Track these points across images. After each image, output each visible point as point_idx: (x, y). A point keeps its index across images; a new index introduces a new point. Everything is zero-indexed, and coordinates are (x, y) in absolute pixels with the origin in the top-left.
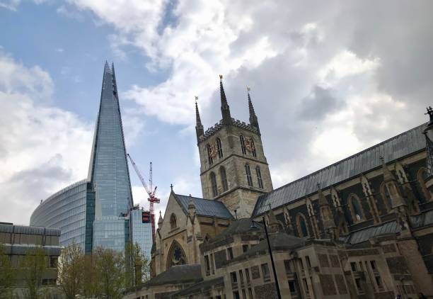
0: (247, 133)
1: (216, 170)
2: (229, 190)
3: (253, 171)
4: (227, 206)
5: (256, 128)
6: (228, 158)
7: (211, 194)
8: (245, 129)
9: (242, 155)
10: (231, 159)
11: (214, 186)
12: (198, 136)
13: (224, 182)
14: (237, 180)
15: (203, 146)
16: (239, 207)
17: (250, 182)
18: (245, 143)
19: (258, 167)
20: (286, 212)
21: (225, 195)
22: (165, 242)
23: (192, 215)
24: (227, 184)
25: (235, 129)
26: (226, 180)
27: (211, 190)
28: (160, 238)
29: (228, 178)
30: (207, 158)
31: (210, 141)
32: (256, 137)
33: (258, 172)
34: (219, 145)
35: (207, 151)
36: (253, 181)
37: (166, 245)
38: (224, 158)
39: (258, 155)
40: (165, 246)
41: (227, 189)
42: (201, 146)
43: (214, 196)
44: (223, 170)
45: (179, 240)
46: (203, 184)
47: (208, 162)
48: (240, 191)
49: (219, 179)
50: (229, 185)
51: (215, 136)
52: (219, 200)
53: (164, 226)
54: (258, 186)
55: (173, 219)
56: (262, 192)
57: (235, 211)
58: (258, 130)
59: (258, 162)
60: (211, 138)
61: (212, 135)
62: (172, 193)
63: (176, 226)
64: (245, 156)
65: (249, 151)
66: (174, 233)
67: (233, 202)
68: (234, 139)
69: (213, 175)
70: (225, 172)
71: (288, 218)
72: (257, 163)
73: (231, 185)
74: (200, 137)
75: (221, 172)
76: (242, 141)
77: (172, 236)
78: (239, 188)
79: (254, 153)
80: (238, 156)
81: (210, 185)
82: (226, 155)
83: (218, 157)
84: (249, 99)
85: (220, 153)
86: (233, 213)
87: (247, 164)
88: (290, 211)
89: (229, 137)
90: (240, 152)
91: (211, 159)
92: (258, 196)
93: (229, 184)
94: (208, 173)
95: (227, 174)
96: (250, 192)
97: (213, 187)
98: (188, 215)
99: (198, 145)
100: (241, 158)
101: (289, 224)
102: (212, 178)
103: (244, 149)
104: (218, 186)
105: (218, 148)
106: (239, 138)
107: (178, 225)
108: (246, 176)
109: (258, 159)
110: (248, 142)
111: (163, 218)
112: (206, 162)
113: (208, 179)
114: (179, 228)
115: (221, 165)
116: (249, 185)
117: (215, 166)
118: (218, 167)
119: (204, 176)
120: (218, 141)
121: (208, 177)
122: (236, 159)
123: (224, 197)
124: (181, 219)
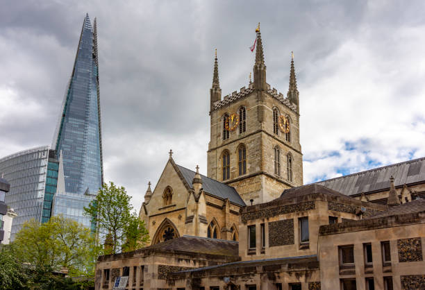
0: (283, 108)
1: (233, 148)
2: (247, 174)
3: (283, 158)
4: (240, 193)
5: (295, 106)
6: (254, 133)
7: (220, 175)
8: (282, 103)
9: (272, 134)
10: (258, 135)
11: (226, 168)
12: (212, 102)
13: (242, 164)
14: (261, 164)
15: (218, 115)
17: (277, 170)
18: (280, 121)
19: (290, 154)
22: (153, 219)
23: (197, 191)
24: (245, 167)
25: (268, 98)
26: (245, 162)
27: (220, 171)
28: (146, 213)
29: (248, 160)
30: (221, 131)
31: (229, 110)
32: (293, 116)
33: (290, 160)
34: (242, 116)
35: (223, 121)
36: (282, 170)
37: (154, 223)
38: (247, 133)
39: (292, 140)
40: (151, 224)
41: (245, 173)
42: (215, 114)
43: (224, 179)
44: (242, 149)
45: (174, 219)
46: (209, 162)
47: (222, 136)
49: (234, 160)
51: (238, 103)
52: (231, 185)
53: (153, 200)
54: (286, 177)
55: (168, 194)
56: (289, 185)
57: (252, 201)
58: (298, 108)
59: (291, 147)
60: (232, 106)
61: (234, 102)
62: (171, 160)
63: (170, 203)
64: (276, 137)
65: (283, 132)
66: (167, 210)
67: (250, 190)
69: (226, 154)
70: (245, 151)
72: (290, 150)
73: (251, 168)
74: (216, 104)
75: (240, 151)
76: (275, 117)
77: (164, 213)
78: (262, 173)
79: (288, 135)
80: (267, 133)
81: (220, 165)
82: (250, 130)
83: (237, 131)
84: (293, 67)
85: (242, 127)
87: (277, 147)
89: (258, 107)
90: (271, 130)
91: (226, 133)
92: (284, 189)
93: (248, 166)
94: (220, 150)
95: (247, 154)
96: (275, 182)
97: (224, 169)
98: (191, 191)
99: (211, 113)
100: (270, 138)
102: (224, 157)
103: (276, 128)
104: (231, 168)
105: (241, 120)
106: (272, 111)
107: (174, 201)
108: (273, 161)
109: (291, 145)
110: (283, 120)
111: (152, 191)
112: (219, 136)
113: (218, 158)
114: (175, 205)
115: (241, 141)
116: (276, 173)
117: (231, 143)
118: (237, 144)
119: (214, 153)
120: (242, 111)
121: (219, 155)
122: (264, 137)
123: (239, 182)
124: (179, 195)
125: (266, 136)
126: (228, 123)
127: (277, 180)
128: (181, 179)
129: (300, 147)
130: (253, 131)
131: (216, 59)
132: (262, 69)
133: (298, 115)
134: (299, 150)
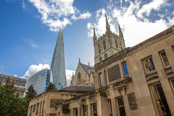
0: (118, 39)
1: (103, 56)
6: (109, 49)
8: (117, 37)
9: (116, 48)
10: (111, 49)
23: (89, 73)
25: (112, 36)
30: (98, 50)
31: (99, 43)
35: (98, 47)
38: (107, 50)
44: (106, 55)
51: (103, 40)
53: (74, 79)
55: (79, 75)
58: (123, 39)
60: (101, 41)
61: (101, 39)
62: (80, 62)
65: (119, 47)
66: (79, 82)
69: (101, 59)
74: (95, 41)
76: (116, 42)
77: (78, 84)
80: (114, 48)
83: (103, 49)
84: (119, 26)
85: (105, 48)
90: (115, 47)
91: (100, 51)
94: (98, 57)
98: (87, 72)
99: (94, 45)
103: (117, 46)
105: (104, 45)
106: (114, 40)
107: (81, 78)
110: (119, 43)
111: (74, 75)
112: (98, 52)
114: (82, 80)
115: (105, 53)
117: (101, 54)
118: (104, 54)
119: (96, 59)
121: (98, 59)
122: (113, 50)
124: (83, 75)
125: (114, 49)
126: (100, 47)
128: (83, 69)
130: (109, 48)
133: (124, 41)
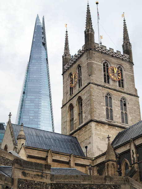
0: (114, 60)
1: (74, 102)
2: (83, 124)
3: (116, 103)
4: (79, 142)
5: (127, 56)
7: (68, 128)
8: (112, 56)
9: (103, 83)
10: (88, 88)
11: (72, 120)
13: (80, 114)
15: (67, 75)
16: (90, 143)
18: (110, 72)
19: (123, 98)
20: (133, 148)
21: (80, 129)
25: (97, 54)
26: (82, 112)
27: (68, 123)
29: (83, 109)
30: (69, 89)
31: (73, 70)
32: (126, 65)
33: (124, 104)
34: (80, 74)
35: (69, 80)
36: (114, 114)
38: (82, 87)
39: (126, 85)
41: (82, 122)
42: (65, 75)
46: (62, 118)
47: (69, 93)
48: (93, 124)
49: (76, 111)
50: (84, 117)
51: (77, 63)
52: (74, 135)
54: (120, 120)
56: (123, 128)
57: (86, 147)
59: (124, 93)
60: (74, 66)
61: (75, 62)
64: (107, 85)
65: (114, 81)
67: (86, 138)
68: (94, 66)
69: (71, 107)
70: (81, 103)
71: (135, 156)
72: (123, 95)
73: (86, 117)
74: (65, 67)
75: (79, 102)
76: (106, 69)
78: (92, 121)
79: (121, 83)
80: (96, 85)
81: (68, 118)
82: (84, 83)
84: (125, 25)
85: (80, 81)
86: (84, 150)
87: (108, 94)
88: (137, 147)
89: (88, 64)
90: (101, 81)
91: (71, 89)
92: (118, 132)
93: (84, 115)
94: (68, 105)
95: (83, 105)
96: (107, 127)
98: (15, 147)
100: (100, 88)
101: (134, 163)
102: (70, 110)
103: (107, 79)
104: (74, 119)
105: (79, 77)
106: (102, 65)
108: (105, 108)
109: (125, 90)
110: (113, 70)
112: (68, 93)
113: (67, 112)
115: (79, 95)
116: (108, 118)
117: (74, 97)
118: (77, 98)
119: (65, 108)
120: (80, 68)
121: (67, 109)
122: (93, 88)
123: (78, 131)
126: (72, 81)
127: (109, 125)
129: (136, 90)
130: (86, 85)
131: (67, 32)
132: (90, 32)
133: (131, 63)
134: (134, 94)
